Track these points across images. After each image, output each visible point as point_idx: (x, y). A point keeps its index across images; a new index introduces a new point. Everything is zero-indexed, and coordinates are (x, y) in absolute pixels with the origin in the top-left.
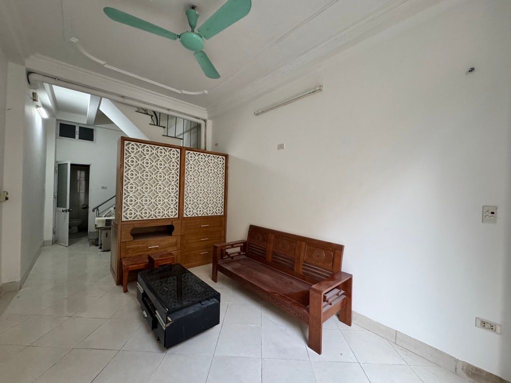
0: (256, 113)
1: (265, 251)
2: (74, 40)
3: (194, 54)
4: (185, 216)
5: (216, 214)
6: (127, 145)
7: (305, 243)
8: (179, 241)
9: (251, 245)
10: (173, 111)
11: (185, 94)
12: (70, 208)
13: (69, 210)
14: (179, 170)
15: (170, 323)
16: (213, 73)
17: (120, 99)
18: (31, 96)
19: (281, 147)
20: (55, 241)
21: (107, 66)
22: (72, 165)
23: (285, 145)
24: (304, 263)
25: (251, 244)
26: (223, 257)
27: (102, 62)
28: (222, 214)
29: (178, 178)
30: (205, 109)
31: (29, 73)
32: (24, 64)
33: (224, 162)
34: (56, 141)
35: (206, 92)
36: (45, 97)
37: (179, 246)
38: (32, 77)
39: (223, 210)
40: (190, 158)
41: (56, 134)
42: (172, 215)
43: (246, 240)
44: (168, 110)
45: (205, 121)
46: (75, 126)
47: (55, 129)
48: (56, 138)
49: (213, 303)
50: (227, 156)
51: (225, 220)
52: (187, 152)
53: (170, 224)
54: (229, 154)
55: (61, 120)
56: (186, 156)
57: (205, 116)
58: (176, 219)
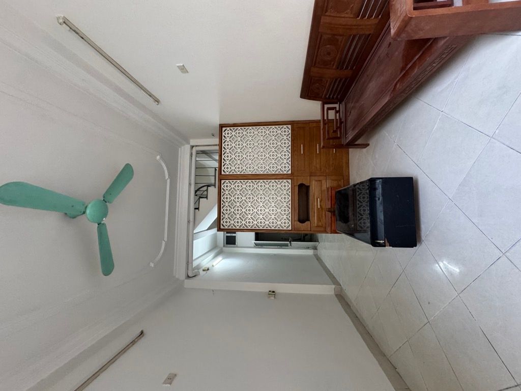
0: (157, 103)
1: (336, 80)
2: (152, 265)
3: (111, 203)
4: (290, 172)
5: (290, 136)
6: (224, 227)
7: (322, 17)
8: (316, 178)
9: (327, 96)
10: (190, 180)
11: (169, 175)
12: (288, 241)
13: (290, 242)
14: (242, 181)
15: (386, 242)
16: (126, 173)
17: (191, 223)
18: (205, 272)
19: (183, 69)
20: (315, 248)
21: (166, 239)
22: (256, 240)
23: (178, 65)
24: (358, 16)
25: (325, 96)
26: (338, 137)
27: (164, 243)
28: (290, 126)
29: (250, 181)
30: (180, 149)
31: (188, 277)
32: (184, 281)
33: (228, 128)
34: (239, 247)
35: (158, 157)
36: (206, 262)
37: (321, 178)
38: (190, 275)
39: (285, 126)
40: (229, 170)
41: (234, 247)
42: (288, 186)
43: (321, 102)
44: (190, 184)
45: (192, 147)
46: (227, 236)
47: (230, 249)
48: (237, 247)
49: (380, 186)
50: (222, 126)
51: (298, 122)
52: (223, 173)
53: (297, 188)
54: (219, 124)
55: (224, 243)
56: (227, 173)
57: (188, 147)
58: (293, 182)
